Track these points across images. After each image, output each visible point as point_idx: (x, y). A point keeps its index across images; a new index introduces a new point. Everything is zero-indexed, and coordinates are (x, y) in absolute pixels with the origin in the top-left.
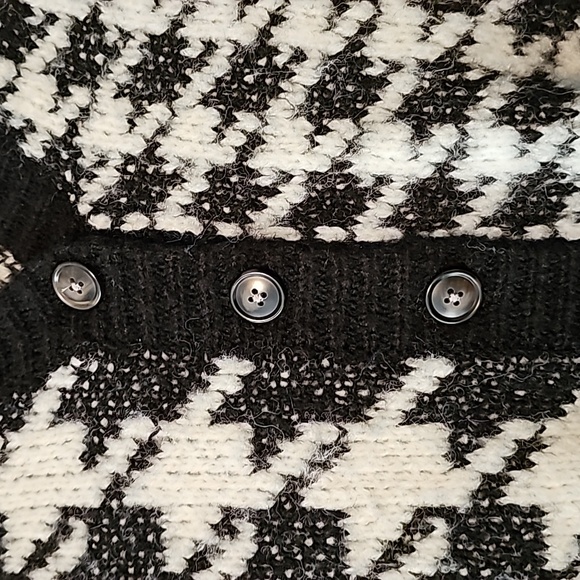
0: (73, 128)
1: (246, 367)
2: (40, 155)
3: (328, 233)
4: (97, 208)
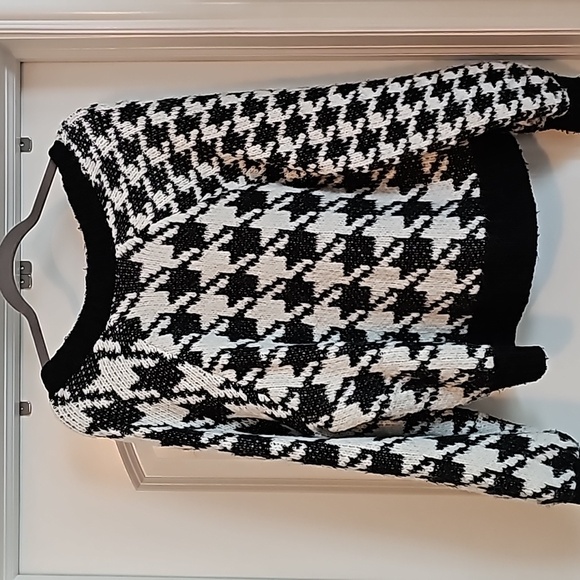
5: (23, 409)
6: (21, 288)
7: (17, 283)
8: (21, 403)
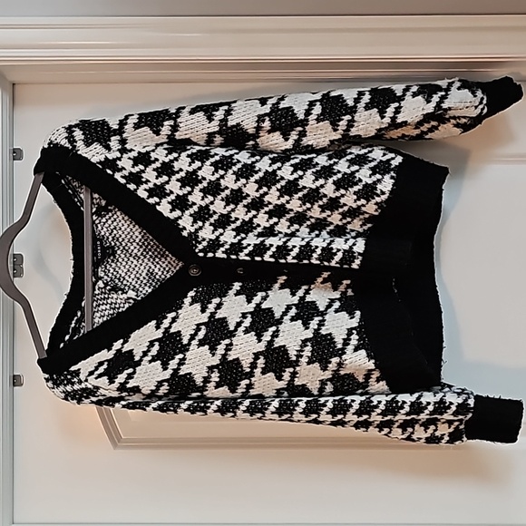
0: (197, 230)
1: (240, 284)
2: (186, 235)
3: (258, 259)
4: (200, 251)
5: (16, 381)
6: (14, 277)
7: (11, 272)
8: (14, 376)
